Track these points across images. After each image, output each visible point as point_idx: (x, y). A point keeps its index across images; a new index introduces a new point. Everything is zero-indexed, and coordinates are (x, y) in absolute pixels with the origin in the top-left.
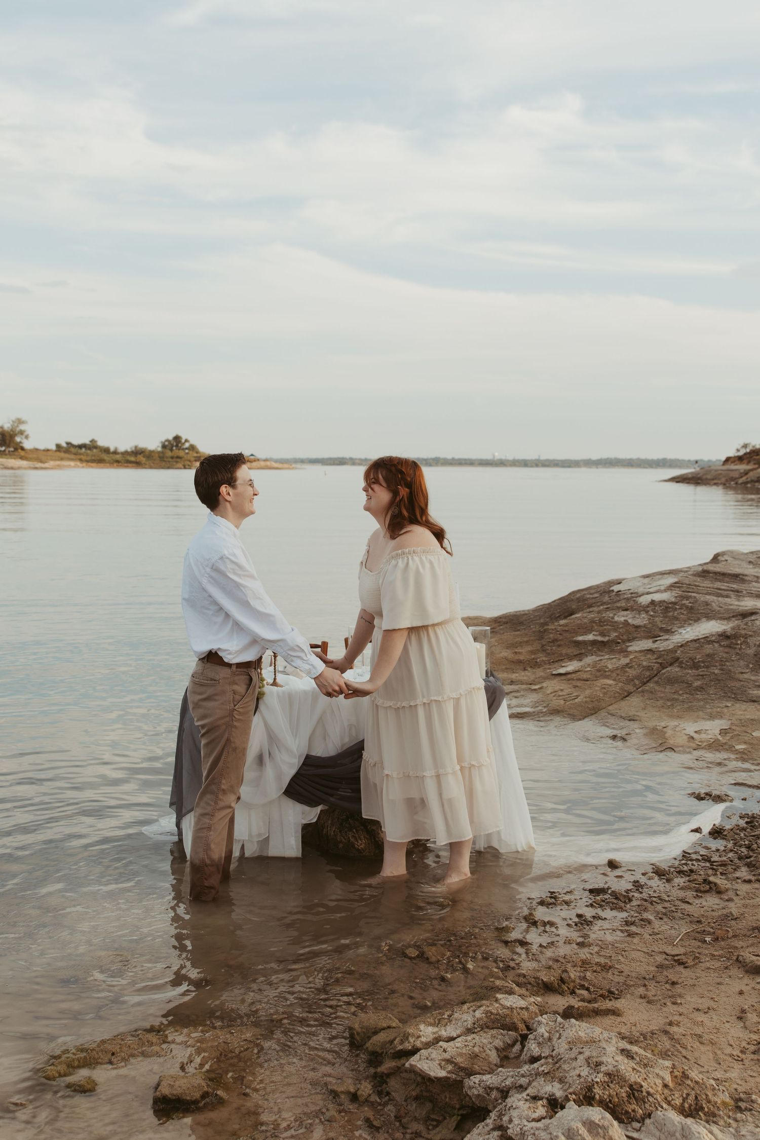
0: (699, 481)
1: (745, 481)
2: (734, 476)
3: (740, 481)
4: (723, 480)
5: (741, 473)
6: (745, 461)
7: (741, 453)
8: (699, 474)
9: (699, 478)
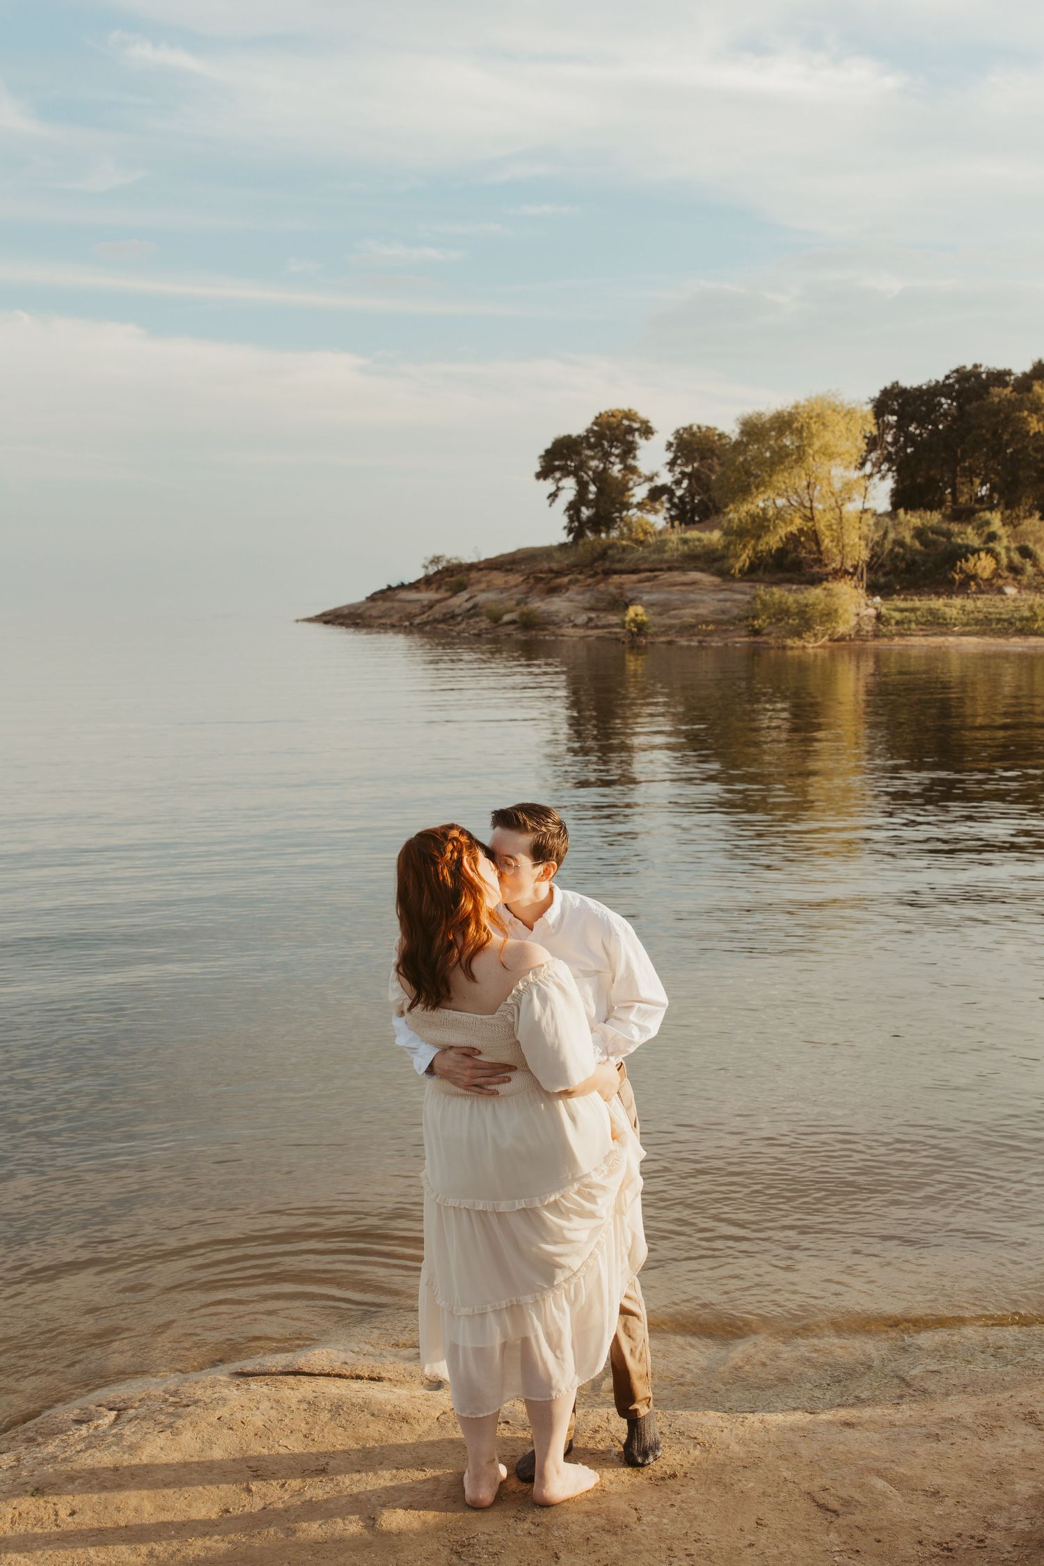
0: (358, 621)
1: (425, 620)
2: (413, 611)
3: (417, 621)
4: (395, 619)
5: (423, 607)
6: (434, 586)
7: (432, 570)
8: (359, 608)
9: (360, 616)
